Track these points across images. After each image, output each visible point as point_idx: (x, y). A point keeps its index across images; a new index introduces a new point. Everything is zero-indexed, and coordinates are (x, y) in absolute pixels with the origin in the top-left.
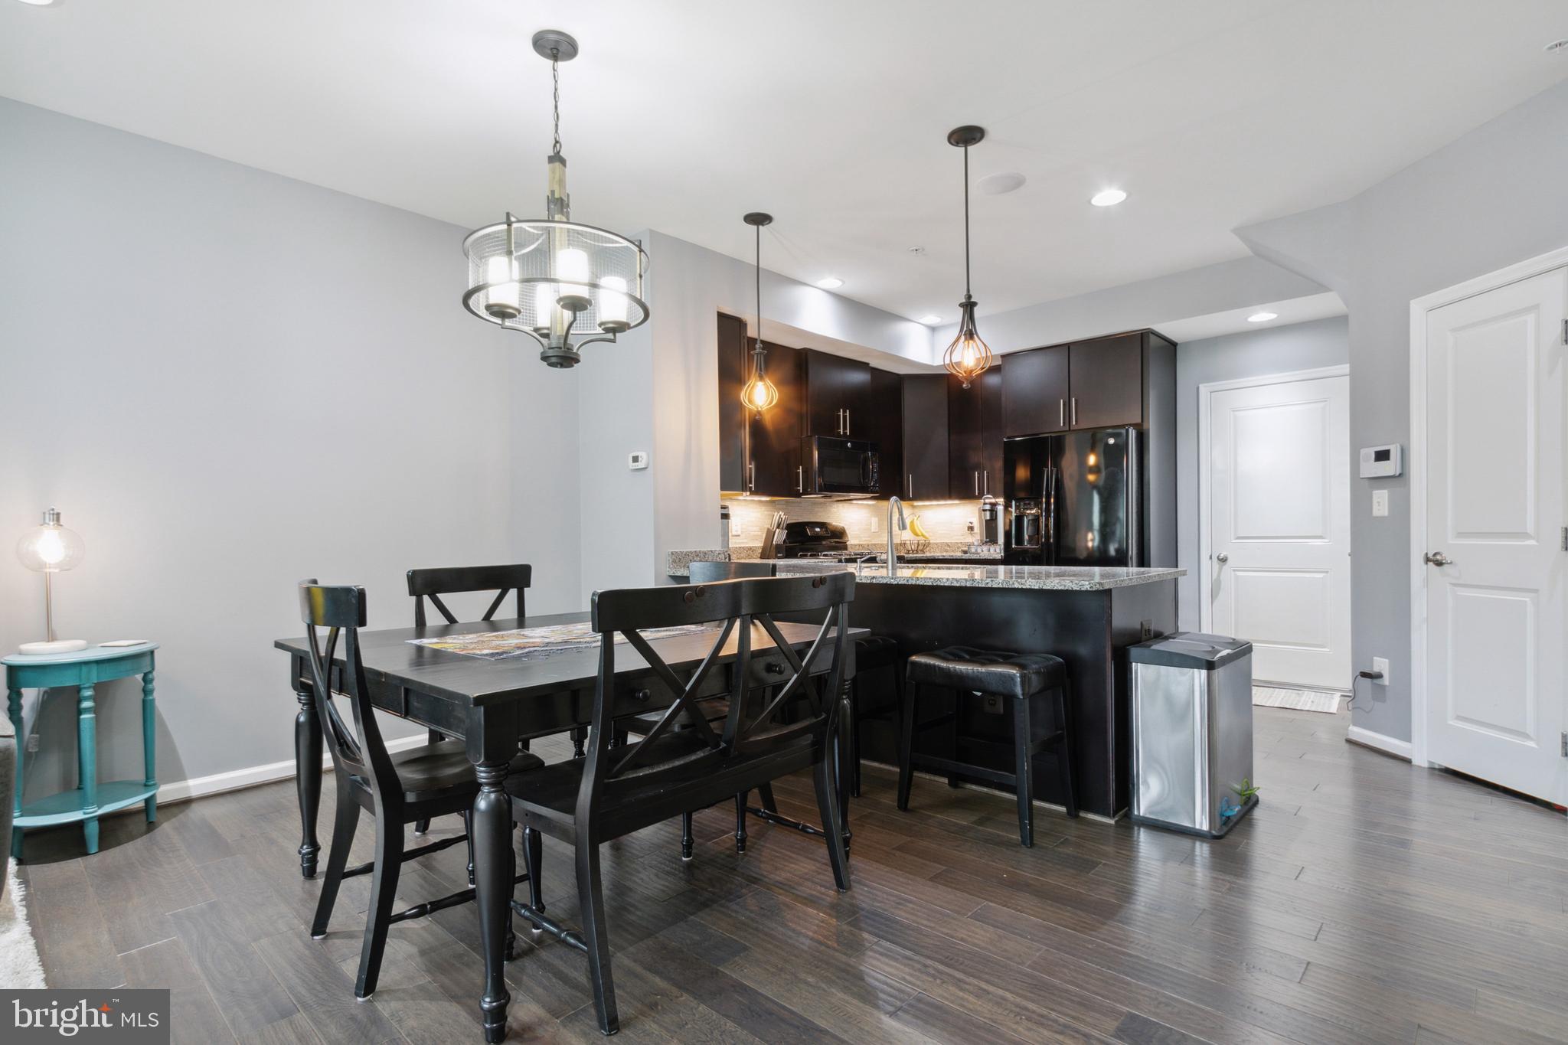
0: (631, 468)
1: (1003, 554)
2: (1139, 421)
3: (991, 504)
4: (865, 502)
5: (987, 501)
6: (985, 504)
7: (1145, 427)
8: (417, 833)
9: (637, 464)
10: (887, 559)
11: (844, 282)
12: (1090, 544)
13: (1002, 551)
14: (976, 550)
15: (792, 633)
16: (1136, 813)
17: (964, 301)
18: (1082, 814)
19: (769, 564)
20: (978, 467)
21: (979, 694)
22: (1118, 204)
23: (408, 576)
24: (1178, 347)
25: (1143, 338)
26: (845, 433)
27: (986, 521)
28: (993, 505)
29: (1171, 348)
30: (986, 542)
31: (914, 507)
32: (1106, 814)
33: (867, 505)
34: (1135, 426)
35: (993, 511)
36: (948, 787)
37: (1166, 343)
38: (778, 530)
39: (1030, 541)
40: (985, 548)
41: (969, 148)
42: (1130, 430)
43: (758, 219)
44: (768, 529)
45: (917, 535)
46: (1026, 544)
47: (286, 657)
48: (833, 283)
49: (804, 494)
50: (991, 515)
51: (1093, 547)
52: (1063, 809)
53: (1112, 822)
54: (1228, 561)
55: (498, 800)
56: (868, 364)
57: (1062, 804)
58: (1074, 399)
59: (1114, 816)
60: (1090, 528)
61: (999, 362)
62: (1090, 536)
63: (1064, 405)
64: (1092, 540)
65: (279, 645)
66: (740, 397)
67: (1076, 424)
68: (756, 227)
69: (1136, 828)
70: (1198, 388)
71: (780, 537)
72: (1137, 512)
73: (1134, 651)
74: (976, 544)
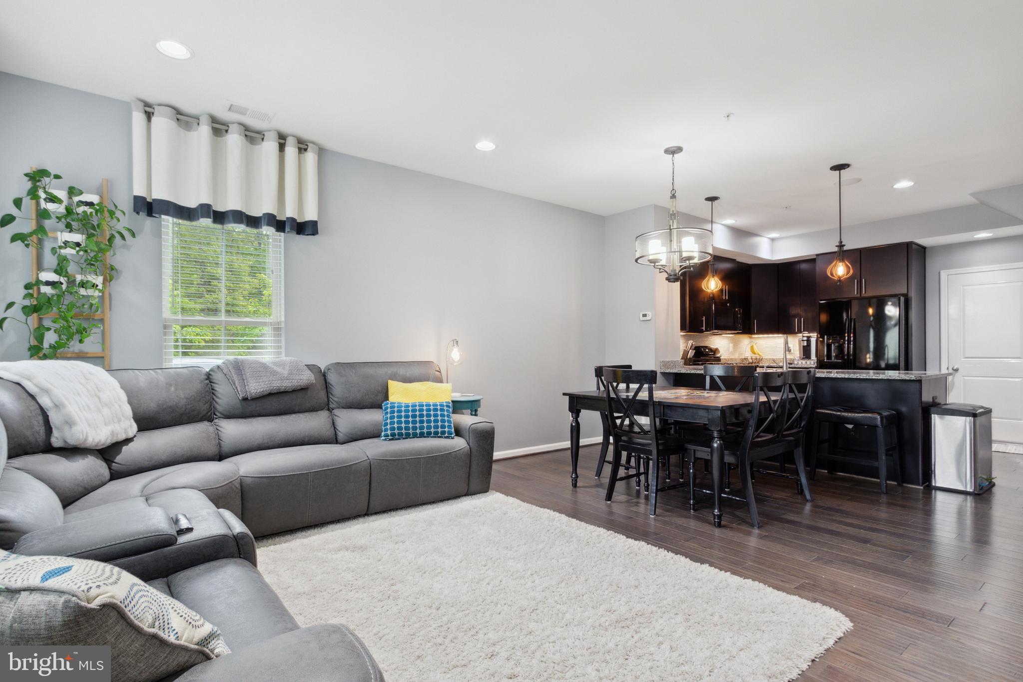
0: (641, 319)
1: (816, 365)
2: (906, 292)
3: (807, 337)
4: (728, 335)
5: (804, 335)
6: (803, 337)
7: (910, 295)
8: (596, 478)
9: (645, 318)
10: (783, 366)
11: (736, 221)
12: (868, 360)
13: (816, 363)
14: (798, 363)
15: (775, 397)
16: (933, 485)
17: (838, 244)
18: (905, 485)
19: (753, 366)
20: (795, 316)
21: (850, 426)
22: (909, 187)
23: (595, 369)
24: (926, 250)
25: (908, 246)
26: (726, 298)
27: (803, 346)
28: (809, 338)
29: (923, 250)
30: (803, 358)
31: (751, 338)
32: (919, 485)
33: (729, 337)
34: (903, 295)
35: (809, 341)
36: (827, 474)
37: (919, 247)
38: (691, 351)
39: (837, 357)
40: (804, 362)
41: (841, 171)
42: (901, 297)
43: (712, 199)
44: (685, 350)
45: (755, 354)
46: (833, 359)
47: (567, 398)
48: (730, 221)
49: (705, 331)
50: (807, 343)
51: (870, 362)
52: (896, 483)
53: (922, 488)
54: (959, 370)
55: (720, 443)
56: (735, 260)
57: (895, 481)
58: (864, 280)
59: (923, 484)
60: (868, 352)
61: (815, 257)
62: (868, 356)
63: (857, 283)
64: (869, 358)
65: (564, 394)
66: (701, 286)
67: (865, 293)
68: (711, 202)
69: (933, 491)
70: (939, 273)
71: (691, 354)
72: (905, 343)
73: (932, 409)
74: (797, 359)
